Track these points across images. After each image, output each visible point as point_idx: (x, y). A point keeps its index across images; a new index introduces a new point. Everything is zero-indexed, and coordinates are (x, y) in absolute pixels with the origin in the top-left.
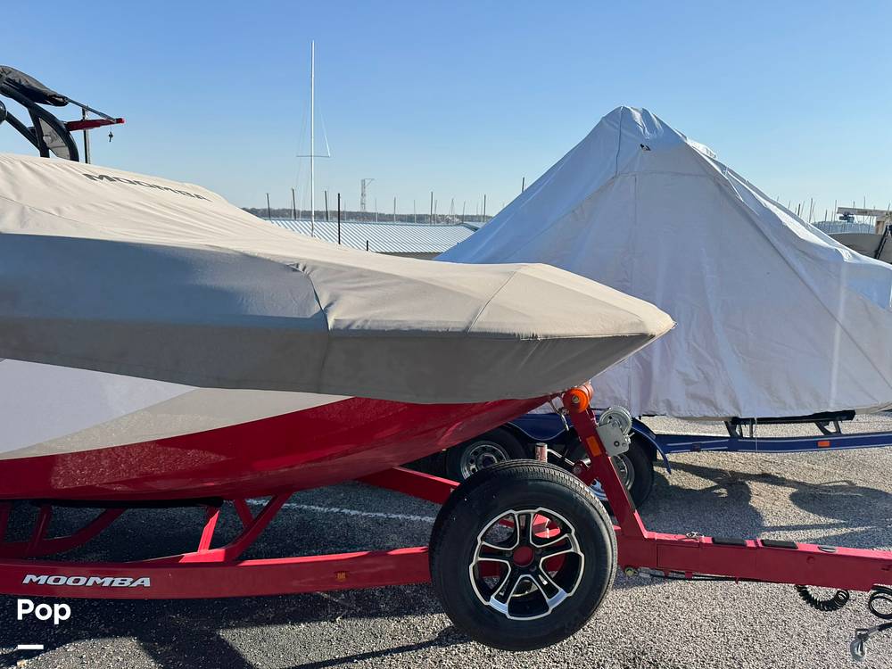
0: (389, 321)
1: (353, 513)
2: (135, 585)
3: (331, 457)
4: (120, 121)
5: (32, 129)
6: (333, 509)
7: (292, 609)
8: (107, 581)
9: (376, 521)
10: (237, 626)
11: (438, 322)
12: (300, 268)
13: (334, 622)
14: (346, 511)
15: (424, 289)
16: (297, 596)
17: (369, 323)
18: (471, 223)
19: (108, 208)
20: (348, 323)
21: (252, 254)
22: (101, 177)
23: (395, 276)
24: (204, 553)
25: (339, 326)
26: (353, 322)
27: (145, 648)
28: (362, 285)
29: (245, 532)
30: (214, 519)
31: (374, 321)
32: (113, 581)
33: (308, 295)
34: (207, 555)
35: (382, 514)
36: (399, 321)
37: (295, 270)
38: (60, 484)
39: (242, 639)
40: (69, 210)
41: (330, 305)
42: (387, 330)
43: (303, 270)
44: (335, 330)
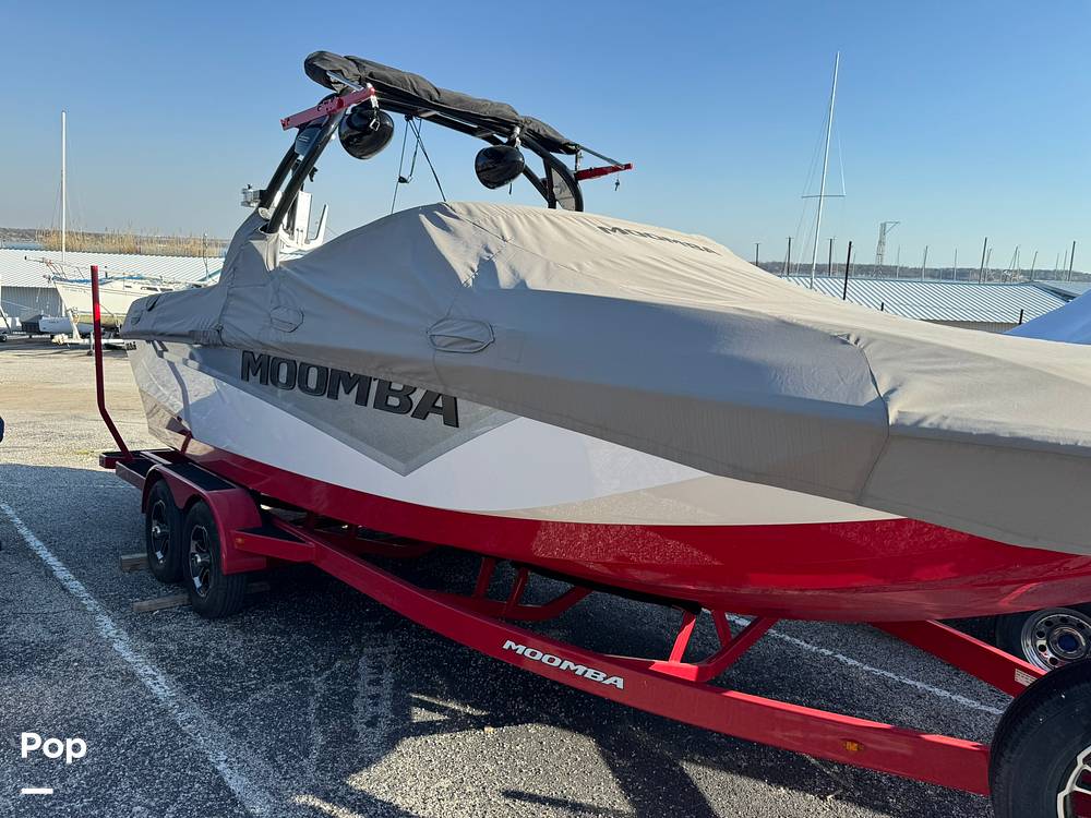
0: (979, 421)
1: (851, 662)
2: (607, 682)
3: (857, 590)
4: (628, 167)
5: (544, 181)
6: (823, 650)
7: (770, 764)
8: (581, 669)
9: (884, 681)
10: (703, 764)
11: (1060, 430)
12: (852, 340)
13: (824, 799)
14: (840, 656)
15: (1037, 380)
16: (776, 750)
17: (948, 421)
19: (624, 263)
20: (917, 418)
21: (789, 321)
22: (614, 230)
23: (990, 358)
24: (674, 664)
25: (903, 421)
26: (923, 418)
27: (603, 754)
28: (936, 367)
29: (721, 653)
30: (688, 629)
31: (956, 419)
32: (586, 671)
33: (862, 377)
34: (678, 668)
35: (892, 675)
36: (995, 423)
37: (844, 342)
38: (539, 550)
39: (710, 781)
40: (589, 267)
41: (892, 391)
42: (975, 433)
43: (856, 343)
44: (898, 425)
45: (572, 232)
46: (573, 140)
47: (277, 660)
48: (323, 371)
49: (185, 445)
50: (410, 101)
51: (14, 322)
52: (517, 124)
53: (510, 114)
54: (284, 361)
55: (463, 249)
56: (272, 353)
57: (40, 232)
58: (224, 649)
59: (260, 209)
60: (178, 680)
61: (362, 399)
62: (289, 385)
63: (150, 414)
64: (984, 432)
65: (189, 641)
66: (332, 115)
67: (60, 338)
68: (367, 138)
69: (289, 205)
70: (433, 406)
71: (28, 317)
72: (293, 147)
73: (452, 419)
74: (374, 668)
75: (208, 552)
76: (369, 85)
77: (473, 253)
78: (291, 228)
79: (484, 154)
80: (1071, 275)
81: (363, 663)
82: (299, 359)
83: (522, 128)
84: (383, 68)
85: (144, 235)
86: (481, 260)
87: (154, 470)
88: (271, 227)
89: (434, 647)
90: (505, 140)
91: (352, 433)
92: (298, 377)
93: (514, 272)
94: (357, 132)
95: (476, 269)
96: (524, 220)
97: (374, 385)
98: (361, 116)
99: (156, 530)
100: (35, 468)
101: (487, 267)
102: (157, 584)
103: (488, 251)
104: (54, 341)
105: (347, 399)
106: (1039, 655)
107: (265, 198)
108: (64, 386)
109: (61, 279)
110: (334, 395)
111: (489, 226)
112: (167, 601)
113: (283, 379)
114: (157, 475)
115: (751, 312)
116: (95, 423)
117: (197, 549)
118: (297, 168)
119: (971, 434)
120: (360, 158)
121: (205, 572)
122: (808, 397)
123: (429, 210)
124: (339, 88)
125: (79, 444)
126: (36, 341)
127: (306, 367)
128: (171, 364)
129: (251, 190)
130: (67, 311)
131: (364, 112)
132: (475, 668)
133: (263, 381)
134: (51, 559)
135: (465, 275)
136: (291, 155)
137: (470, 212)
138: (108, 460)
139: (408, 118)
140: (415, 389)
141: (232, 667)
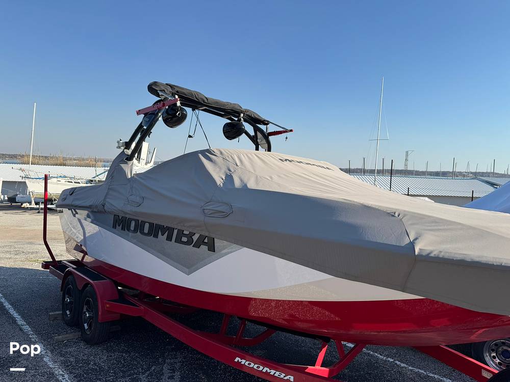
0: (457, 254)
2: (286, 378)
3: (405, 332)
4: (291, 131)
5: (253, 136)
6: (389, 359)
8: (273, 372)
11: (493, 258)
12: (396, 215)
15: (480, 234)
17: (442, 253)
18: (483, 178)
20: (428, 252)
22: (286, 160)
23: (460, 224)
24: (318, 369)
25: (422, 253)
26: (431, 252)
28: (435, 228)
30: (324, 350)
31: (446, 252)
32: (275, 373)
33: (402, 232)
36: (464, 254)
37: (393, 216)
38: (252, 311)
40: (275, 178)
41: (416, 239)
42: (455, 259)
43: (398, 216)
44: (420, 255)
45: (266, 161)
46: (266, 119)
47: (124, 366)
48: (151, 225)
49: (83, 258)
50: (195, 102)
51: (4, 197)
52: (242, 113)
53: (239, 108)
54: (134, 220)
55: (218, 169)
56: (128, 216)
57: (20, 155)
58: (97, 360)
59: (125, 150)
60: (75, 377)
61: (169, 238)
62: (135, 231)
63: (67, 242)
64: (459, 259)
65: (81, 356)
66: (159, 110)
67: (26, 205)
68: (174, 119)
69: (138, 149)
70: (203, 242)
71: (11, 195)
72: (142, 123)
73: (212, 248)
74: (171, 370)
75: (92, 311)
76: (177, 97)
77: (223, 171)
78: (139, 158)
79: (226, 125)
80: (494, 175)
81: (166, 368)
82: (141, 219)
83: (244, 114)
84: (183, 89)
85: (68, 157)
86: (227, 174)
87: (68, 270)
88: (130, 158)
89: (199, 359)
90: (236, 119)
91: (164, 254)
92: (139, 227)
93: (241, 180)
94: (170, 116)
95: (224, 179)
96: (246, 156)
97: (176, 232)
98: (172, 109)
99: (67, 300)
100: (9, 268)
101: (229, 178)
102: (66, 327)
103: (230, 170)
104: (22, 206)
105: (162, 238)
106: (493, 361)
107: (127, 145)
108: (25, 228)
109: (28, 178)
110: (156, 236)
111: (230, 160)
112: (70, 336)
113: (132, 228)
114: (70, 273)
115: (350, 201)
116: (40, 246)
117: (87, 309)
118: (143, 132)
119: (453, 260)
120: (171, 127)
121: (90, 321)
122: (378, 241)
123: (203, 152)
124: (163, 98)
125: (32, 256)
126: (14, 206)
127: (144, 223)
128: (79, 220)
129: (121, 142)
130: (29, 192)
131: (174, 108)
132: (220, 370)
133: (123, 229)
134: (15, 314)
135: (219, 181)
136: (140, 126)
137: (221, 153)
138: (46, 265)
139: (193, 110)
140: (195, 233)
141: (101, 369)
